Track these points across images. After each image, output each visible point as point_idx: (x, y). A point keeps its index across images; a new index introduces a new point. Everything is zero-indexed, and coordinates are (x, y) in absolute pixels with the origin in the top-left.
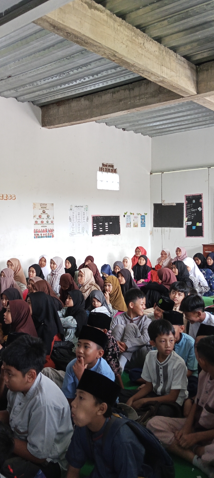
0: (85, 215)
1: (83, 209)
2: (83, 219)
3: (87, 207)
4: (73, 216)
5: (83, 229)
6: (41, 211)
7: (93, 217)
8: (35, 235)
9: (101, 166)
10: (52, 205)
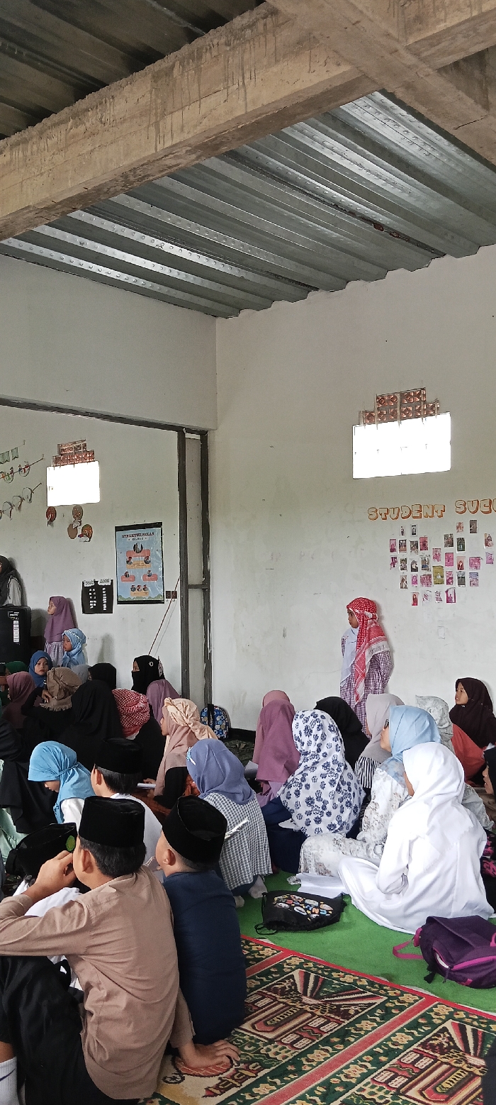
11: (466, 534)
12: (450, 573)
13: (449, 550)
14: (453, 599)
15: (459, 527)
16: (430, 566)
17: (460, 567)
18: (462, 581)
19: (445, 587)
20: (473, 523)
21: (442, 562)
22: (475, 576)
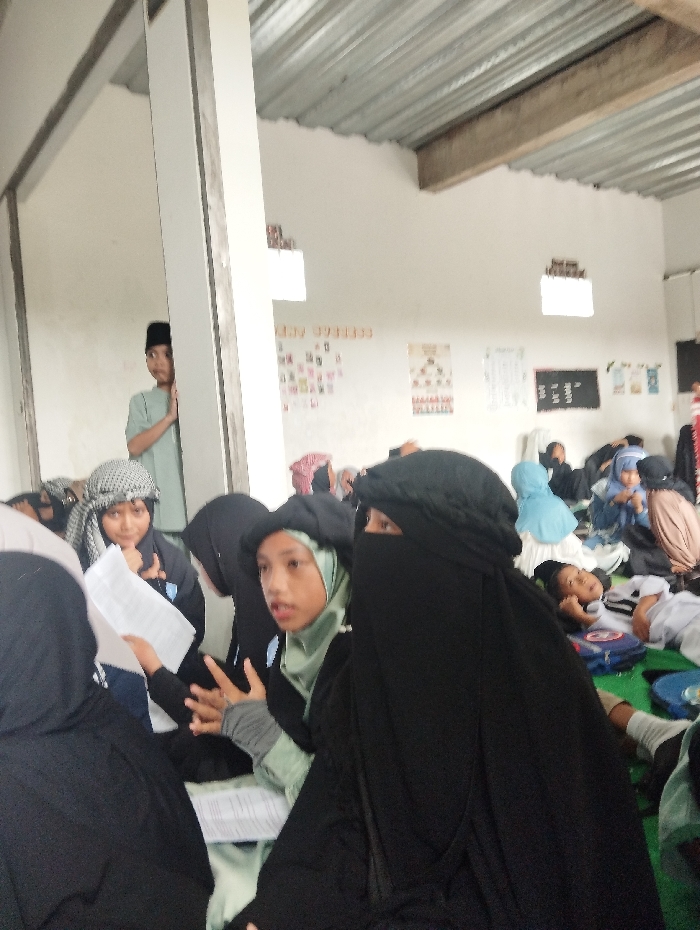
0: (519, 370)
1: (513, 355)
2: (514, 375)
3: (522, 350)
5: (517, 395)
6: (425, 360)
7: (537, 373)
8: (414, 408)
9: (549, 265)
10: (447, 347)
11: (321, 352)
12: (312, 383)
13: (310, 365)
14: (317, 405)
15: (317, 347)
16: (297, 378)
17: (320, 379)
18: (321, 390)
19: (309, 396)
20: (326, 345)
21: (306, 374)
22: (331, 388)
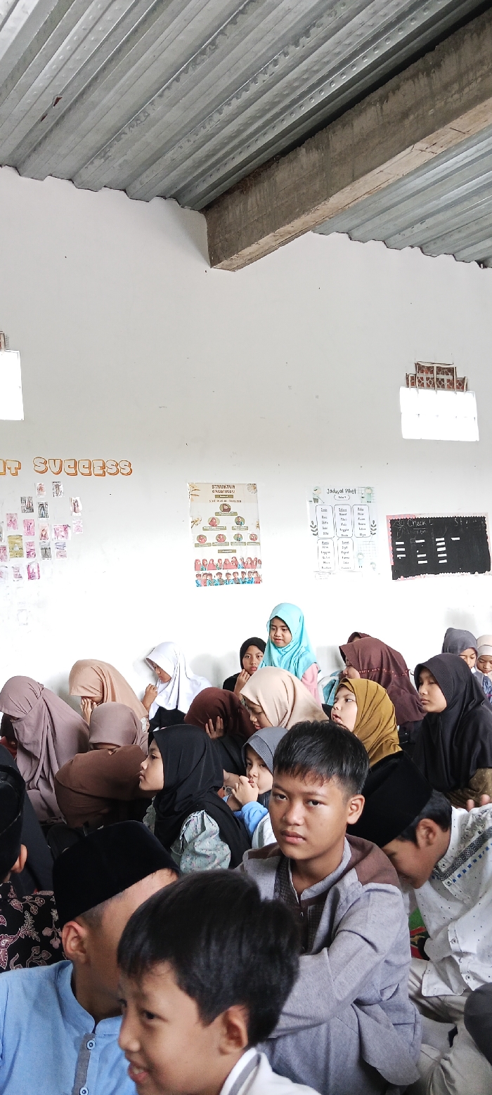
0: (366, 516)
1: (355, 499)
2: (357, 527)
3: (369, 491)
4: (325, 520)
5: (360, 556)
6: (217, 507)
7: (392, 522)
8: (198, 575)
9: (412, 371)
10: (252, 488)
11: (47, 497)
12: (30, 544)
13: (29, 516)
14: (37, 575)
15: (41, 489)
16: (5, 536)
17: (44, 536)
18: (46, 553)
19: (24, 561)
20: (55, 487)
21: (21, 530)
22: (62, 550)
